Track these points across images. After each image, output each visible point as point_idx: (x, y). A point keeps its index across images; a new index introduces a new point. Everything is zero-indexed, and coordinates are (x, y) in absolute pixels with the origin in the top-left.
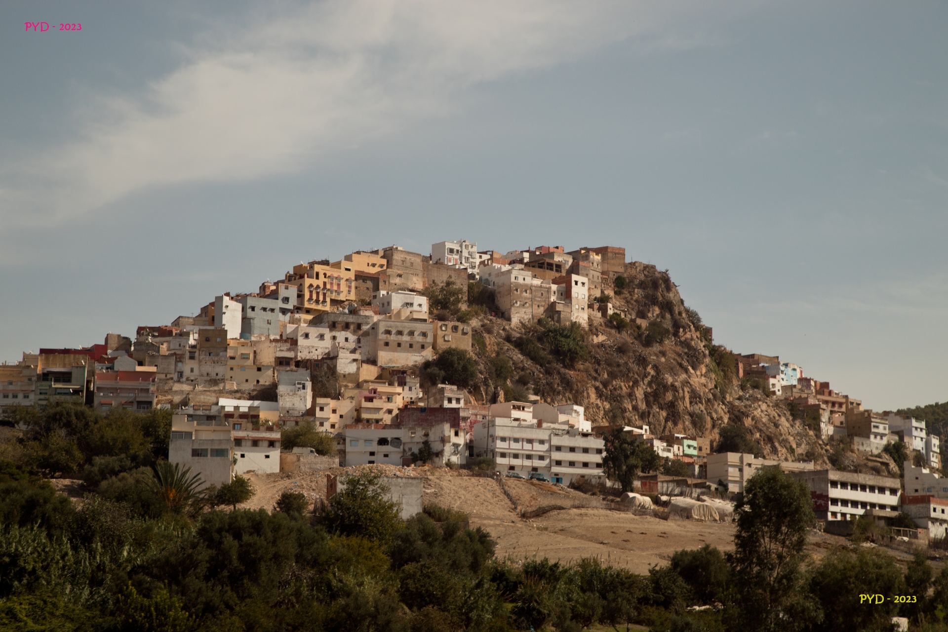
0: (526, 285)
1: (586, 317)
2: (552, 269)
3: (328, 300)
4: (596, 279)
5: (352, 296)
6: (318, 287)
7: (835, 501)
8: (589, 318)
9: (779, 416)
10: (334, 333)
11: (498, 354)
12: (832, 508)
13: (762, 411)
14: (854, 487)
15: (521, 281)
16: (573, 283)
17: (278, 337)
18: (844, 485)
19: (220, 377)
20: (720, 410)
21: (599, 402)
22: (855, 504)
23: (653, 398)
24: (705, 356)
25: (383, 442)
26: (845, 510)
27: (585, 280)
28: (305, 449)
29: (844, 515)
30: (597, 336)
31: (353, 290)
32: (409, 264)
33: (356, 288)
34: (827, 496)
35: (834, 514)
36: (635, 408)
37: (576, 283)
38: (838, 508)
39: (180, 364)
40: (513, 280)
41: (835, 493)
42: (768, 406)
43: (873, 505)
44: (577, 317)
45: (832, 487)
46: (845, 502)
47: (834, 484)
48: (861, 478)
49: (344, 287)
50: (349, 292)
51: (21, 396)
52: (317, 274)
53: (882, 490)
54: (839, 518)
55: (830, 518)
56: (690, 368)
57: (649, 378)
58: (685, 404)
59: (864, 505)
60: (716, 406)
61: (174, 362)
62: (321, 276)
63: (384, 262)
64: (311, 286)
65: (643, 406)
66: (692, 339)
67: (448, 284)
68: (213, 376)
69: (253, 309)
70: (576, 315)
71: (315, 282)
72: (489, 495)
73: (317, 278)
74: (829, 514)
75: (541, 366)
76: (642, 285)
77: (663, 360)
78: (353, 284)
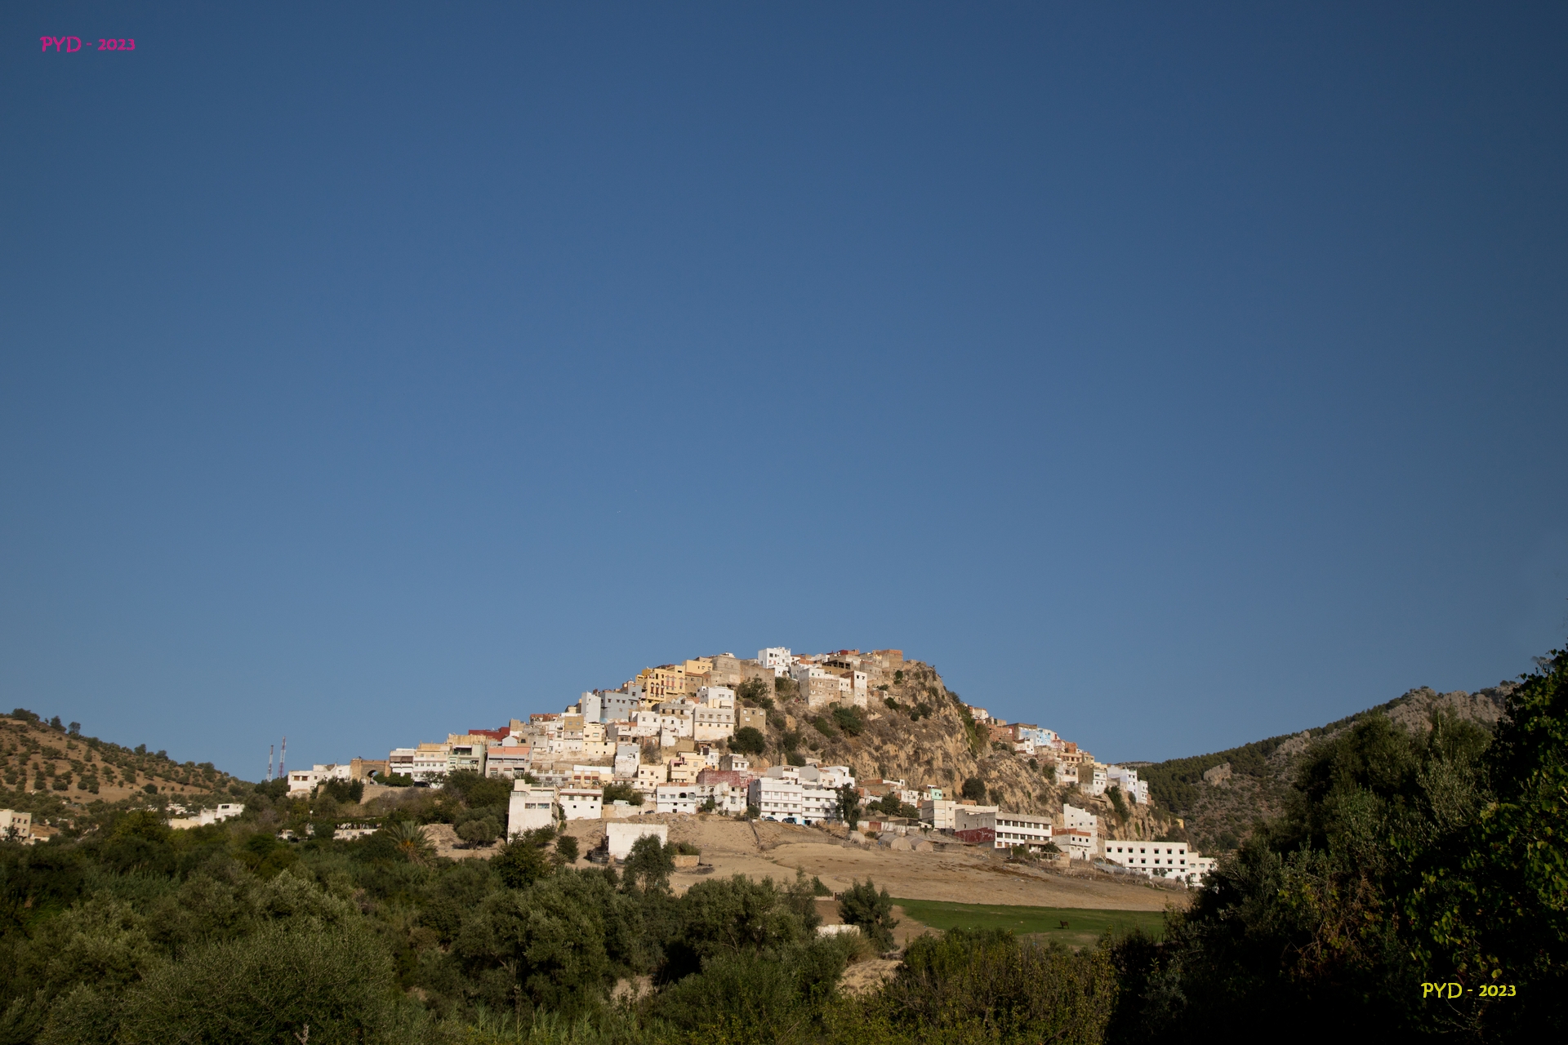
0: (820, 679)
1: (865, 701)
2: (843, 667)
3: (665, 693)
4: (878, 674)
5: (683, 690)
6: (657, 684)
7: (1000, 835)
8: (868, 702)
10: (664, 718)
11: (797, 728)
12: (998, 839)
13: (1007, 766)
14: (1015, 823)
15: (816, 676)
16: (855, 677)
17: (628, 721)
18: (1007, 822)
19: (578, 749)
20: (971, 766)
21: (870, 762)
22: (1015, 836)
23: (915, 758)
24: (961, 727)
25: (683, 795)
26: (1008, 840)
27: (865, 675)
28: (622, 801)
29: (1007, 843)
30: (874, 714)
31: (684, 686)
32: (730, 667)
33: (686, 684)
34: (994, 831)
35: (1000, 843)
36: (899, 766)
37: (858, 677)
38: (1003, 840)
39: (551, 741)
40: (810, 675)
41: (999, 828)
42: (1012, 762)
43: (1030, 836)
44: (858, 701)
45: (998, 824)
46: (1008, 835)
47: (1000, 822)
48: (1021, 817)
49: (677, 684)
50: (681, 688)
51: (438, 764)
52: (657, 675)
53: (1037, 825)
54: (1004, 846)
55: (996, 846)
56: (946, 736)
57: (912, 743)
58: (938, 763)
59: (1023, 837)
60: (968, 763)
61: (546, 740)
62: (660, 676)
63: (711, 665)
64: (652, 683)
65: (905, 764)
66: (950, 715)
67: (756, 680)
68: (574, 749)
69: (609, 701)
71: (655, 681)
72: (740, 834)
73: (657, 678)
74: (996, 843)
75: (828, 736)
76: (917, 676)
77: (924, 731)
78: (684, 682)
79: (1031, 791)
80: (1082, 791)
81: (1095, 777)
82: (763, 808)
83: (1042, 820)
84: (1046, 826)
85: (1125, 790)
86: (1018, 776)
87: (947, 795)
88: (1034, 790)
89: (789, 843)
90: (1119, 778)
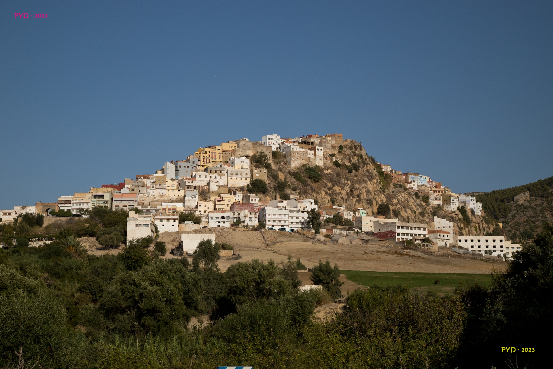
0: (297, 151)
1: (322, 163)
2: (309, 144)
3: (211, 161)
4: (329, 147)
5: (221, 160)
6: (206, 157)
7: (399, 234)
8: (324, 163)
9: (410, 198)
10: (211, 175)
11: (285, 179)
12: (397, 237)
13: (402, 196)
14: (407, 228)
15: (295, 150)
16: (317, 150)
17: (191, 177)
18: (403, 227)
19: (164, 194)
20: (382, 197)
21: (326, 197)
22: (407, 234)
23: (351, 193)
24: (376, 176)
25: (223, 218)
26: (403, 237)
27: (322, 148)
28: (189, 222)
29: (403, 239)
30: (327, 170)
31: (221, 157)
32: (247, 146)
33: (223, 156)
34: (396, 232)
35: (399, 239)
36: (342, 198)
38: (400, 237)
39: (148, 190)
40: (291, 149)
41: (398, 231)
42: (405, 194)
43: (415, 235)
44: (319, 163)
45: (397, 228)
46: (403, 234)
48: (410, 224)
49: (217, 156)
51: (85, 204)
52: (206, 152)
53: (419, 228)
54: (401, 240)
55: (397, 240)
56: (368, 181)
57: (349, 186)
58: (364, 196)
59: (411, 235)
60: (380, 196)
61: (146, 189)
62: (208, 152)
63: (236, 145)
65: (345, 197)
66: (370, 169)
67: (261, 153)
68: (161, 194)
69: (180, 167)
70: (318, 162)
71: (205, 155)
75: (302, 183)
76: (351, 148)
77: (356, 178)
78: (221, 155)
79: (416, 210)
80: (444, 209)
81: (452, 201)
82: (267, 223)
83: (422, 225)
84: (424, 229)
85: (469, 208)
86: (408, 202)
87: (369, 213)
88: (417, 209)
89: (282, 242)
90: (465, 201)
